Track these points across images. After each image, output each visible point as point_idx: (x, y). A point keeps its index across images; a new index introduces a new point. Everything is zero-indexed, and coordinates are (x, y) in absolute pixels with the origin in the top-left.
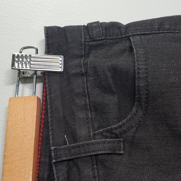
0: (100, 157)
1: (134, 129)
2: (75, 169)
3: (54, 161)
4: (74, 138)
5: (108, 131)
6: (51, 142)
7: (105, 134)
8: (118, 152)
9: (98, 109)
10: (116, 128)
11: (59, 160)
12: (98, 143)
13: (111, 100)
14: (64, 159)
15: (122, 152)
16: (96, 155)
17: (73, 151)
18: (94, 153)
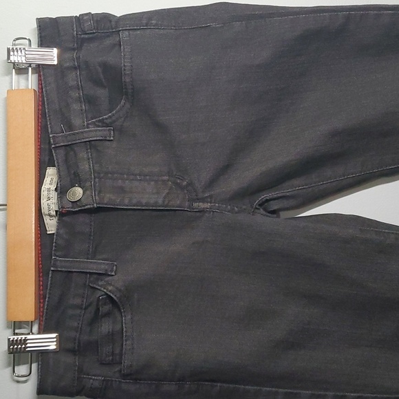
0: (93, 142)
1: (123, 119)
2: (72, 153)
3: (53, 146)
4: (70, 127)
5: (99, 121)
6: (50, 131)
7: (97, 123)
8: (108, 138)
9: (90, 101)
10: (106, 119)
11: (57, 145)
12: (90, 131)
13: (102, 93)
14: (62, 144)
15: (112, 138)
16: (89, 141)
17: (69, 138)
18: (87, 140)
